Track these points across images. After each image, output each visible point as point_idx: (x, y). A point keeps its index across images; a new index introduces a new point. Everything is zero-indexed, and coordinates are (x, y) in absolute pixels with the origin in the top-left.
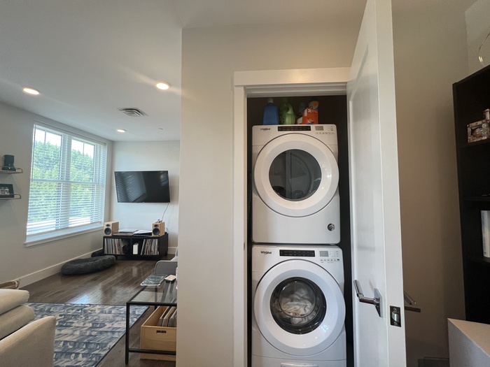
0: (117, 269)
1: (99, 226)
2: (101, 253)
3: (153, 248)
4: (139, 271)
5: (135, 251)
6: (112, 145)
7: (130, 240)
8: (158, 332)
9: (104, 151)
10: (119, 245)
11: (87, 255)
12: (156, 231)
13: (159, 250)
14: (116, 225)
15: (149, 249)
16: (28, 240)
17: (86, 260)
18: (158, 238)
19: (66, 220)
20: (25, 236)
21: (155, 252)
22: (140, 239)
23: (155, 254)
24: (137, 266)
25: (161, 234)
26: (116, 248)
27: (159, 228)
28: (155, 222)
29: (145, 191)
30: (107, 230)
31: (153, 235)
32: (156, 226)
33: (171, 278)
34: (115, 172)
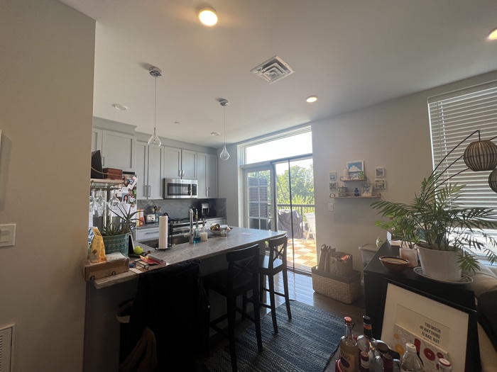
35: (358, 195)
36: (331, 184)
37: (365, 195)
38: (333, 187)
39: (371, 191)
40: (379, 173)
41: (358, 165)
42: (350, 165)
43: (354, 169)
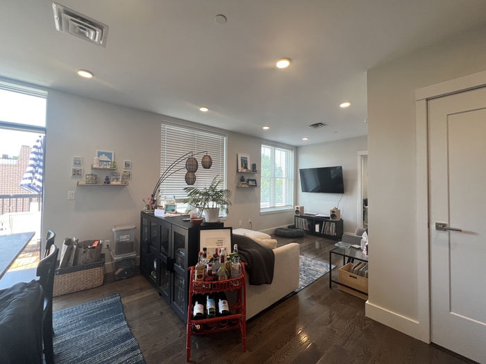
0: (305, 240)
1: (290, 208)
2: (294, 227)
3: (332, 230)
4: (320, 245)
5: (317, 229)
6: (296, 149)
7: (313, 220)
8: (350, 276)
9: (291, 154)
10: (305, 223)
11: (285, 226)
12: (333, 216)
13: (336, 231)
14: (302, 208)
15: (328, 230)
16: (261, 211)
17: (286, 229)
18: (336, 222)
19: (274, 203)
20: (260, 209)
21: (333, 233)
22: (321, 221)
23: (333, 234)
24: (319, 241)
25: (338, 219)
26: (303, 225)
27: (335, 214)
28: (332, 208)
29: (319, 184)
30: (297, 211)
31: (331, 219)
32: (333, 212)
33: (357, 246)
34: (300, 170)
35: (109, 183)
36: (74, 170)
37: (114, 183)
38: (77, 173)
39: (120, 180)
40: (127, 165)
41: (109, 155)
42: (100, 154)
43: (104, 158)
